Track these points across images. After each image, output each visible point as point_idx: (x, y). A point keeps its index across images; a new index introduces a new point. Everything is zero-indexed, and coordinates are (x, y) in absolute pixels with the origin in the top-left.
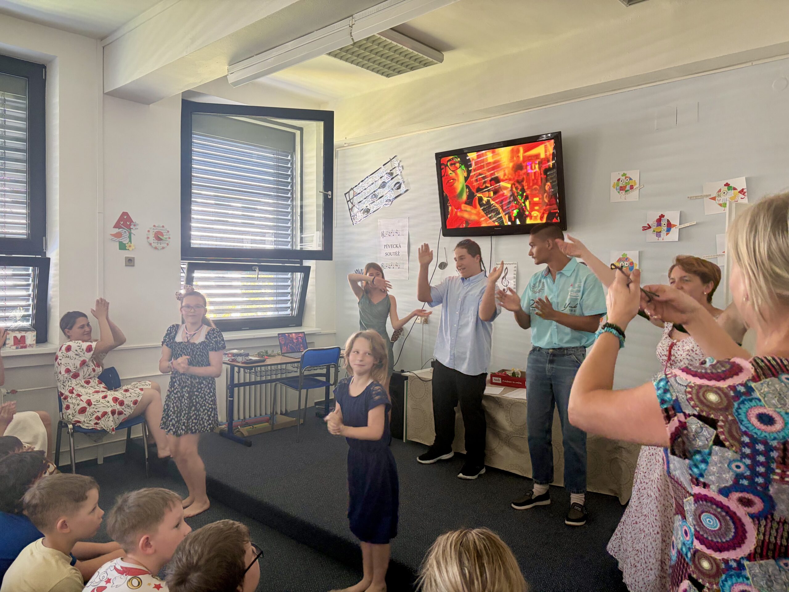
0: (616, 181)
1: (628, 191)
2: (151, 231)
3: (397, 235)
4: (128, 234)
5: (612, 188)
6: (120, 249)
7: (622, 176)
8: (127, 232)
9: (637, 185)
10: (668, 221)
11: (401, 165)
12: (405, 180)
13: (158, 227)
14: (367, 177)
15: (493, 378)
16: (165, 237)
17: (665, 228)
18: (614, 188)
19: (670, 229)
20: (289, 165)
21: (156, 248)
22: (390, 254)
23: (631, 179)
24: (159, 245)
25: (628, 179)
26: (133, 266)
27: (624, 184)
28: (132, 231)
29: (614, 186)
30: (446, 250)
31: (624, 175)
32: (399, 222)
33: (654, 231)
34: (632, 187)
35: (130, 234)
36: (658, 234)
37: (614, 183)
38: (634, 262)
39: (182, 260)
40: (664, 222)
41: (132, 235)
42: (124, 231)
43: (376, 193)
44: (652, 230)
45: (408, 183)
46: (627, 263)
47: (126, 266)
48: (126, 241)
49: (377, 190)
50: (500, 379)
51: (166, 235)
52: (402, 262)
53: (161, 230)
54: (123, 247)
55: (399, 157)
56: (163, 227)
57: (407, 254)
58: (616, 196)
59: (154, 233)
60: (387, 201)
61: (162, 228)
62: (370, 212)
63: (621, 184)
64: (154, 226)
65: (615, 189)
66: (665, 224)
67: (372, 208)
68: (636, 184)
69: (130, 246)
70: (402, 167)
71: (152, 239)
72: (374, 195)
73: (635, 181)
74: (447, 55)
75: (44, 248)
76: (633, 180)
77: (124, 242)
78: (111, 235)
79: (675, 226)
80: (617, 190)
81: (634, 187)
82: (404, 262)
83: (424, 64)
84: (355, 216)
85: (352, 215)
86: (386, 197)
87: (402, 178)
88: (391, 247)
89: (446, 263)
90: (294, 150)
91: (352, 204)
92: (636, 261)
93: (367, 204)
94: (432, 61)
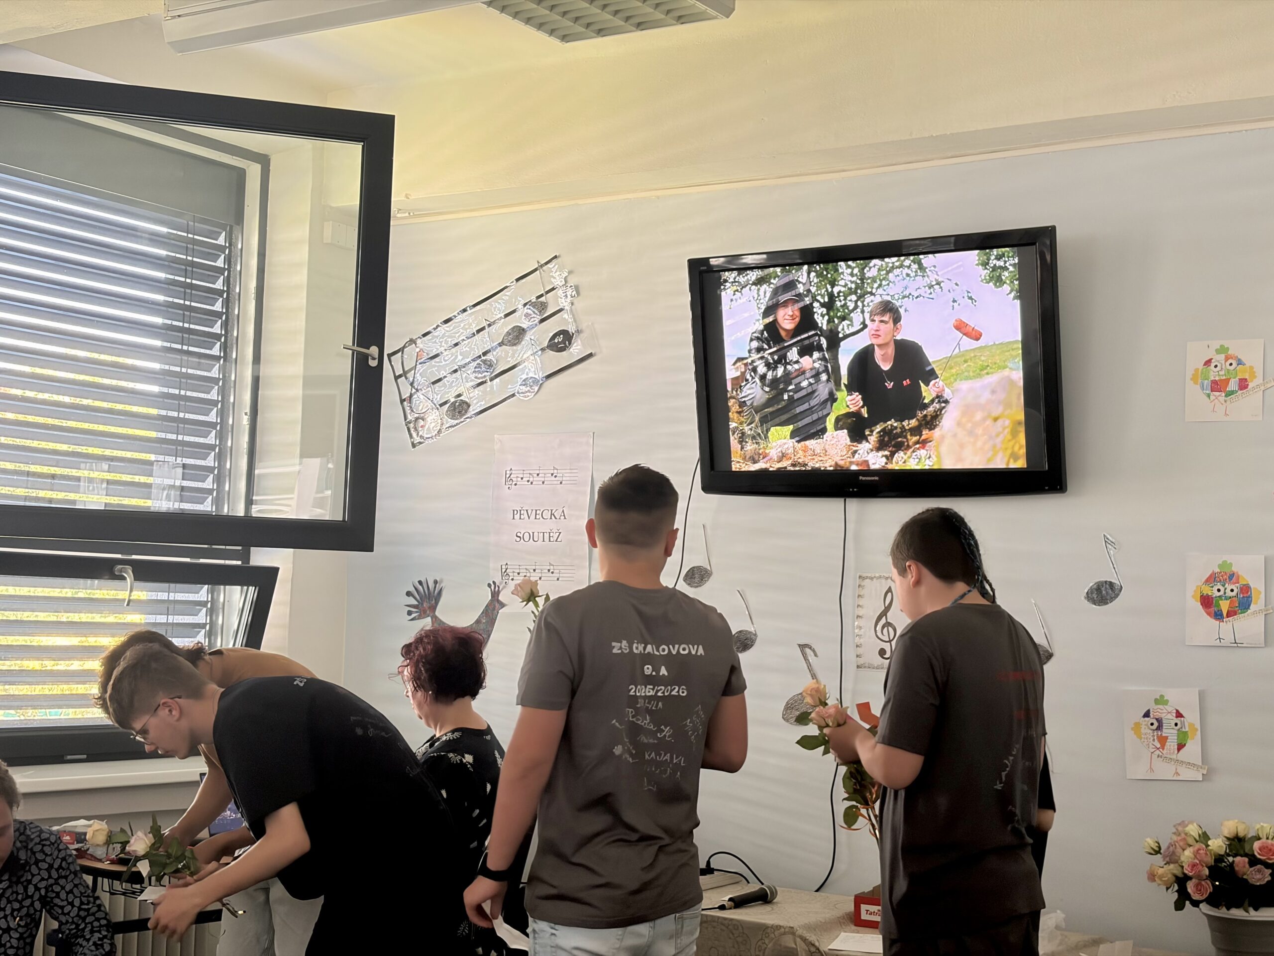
3: (555, 480)
11: (572, 281)
12: (583, 326)
14: (465, 310)
22: (532, 537)
30: (710, 534)
32: (561, 445)
45: (594, 336)
49: (494, 350)
52: (568, 561)
55: (567, 262)
58: (1202, 406)
60: (525, 383)
62: (472, 411)
65: (1199, 386)
67: (477, 399)
68: (1253, 375)
70: (577, 288)
72: (484, 362)
81: (1251, 385)
82: (574, 562)
83: (680, 17)
84: (421, 423)
85: (410, 418)
86: (523, 370)
87: (575, 321)
88: (533, 517)
89: (706, 570)
90: (239, 217)
91: (412, 384)
92: (1257, 585)
93: (461, 390)
94: (705, 12)
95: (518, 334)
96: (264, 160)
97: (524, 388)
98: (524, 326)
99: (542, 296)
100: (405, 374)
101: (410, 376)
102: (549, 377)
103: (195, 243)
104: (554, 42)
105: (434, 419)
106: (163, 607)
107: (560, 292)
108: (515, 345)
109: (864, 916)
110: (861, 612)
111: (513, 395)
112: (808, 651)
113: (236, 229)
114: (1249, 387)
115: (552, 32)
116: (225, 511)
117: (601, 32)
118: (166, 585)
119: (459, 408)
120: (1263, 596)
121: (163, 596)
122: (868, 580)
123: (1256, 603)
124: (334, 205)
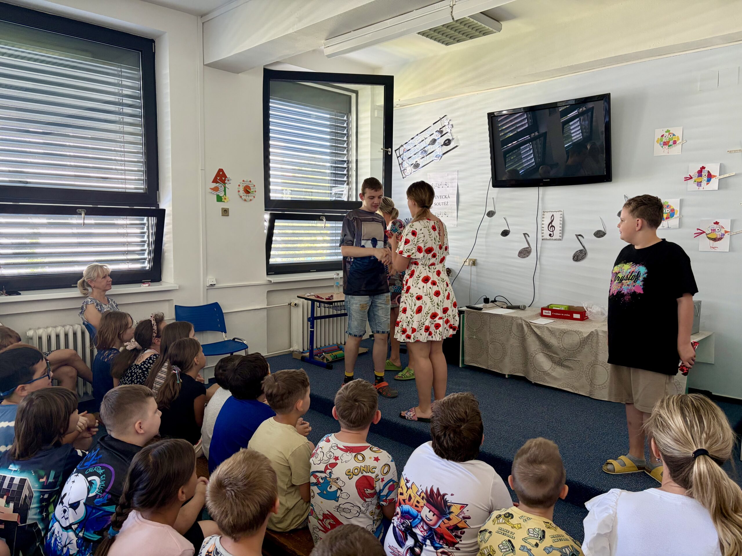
0: (660, 137)
1: (671, 145)
2: (241, 185)
3: (446, 186)
4: (223, 188)
5: (655, 143)
6: (217, 201)
7: (666, 132)
8: (222, 186)
9: (680, 141)
10: (709, 172)
11: (451, 123)
12: (454, 137)
13: (246, 181)
14: (418, 135)
15: (544, 311)
16: (252, 190)
17: (706, 179)
18: (658, 143)
19: (711, 179)
20: (345, 125)
21: (245, 200)
22: (439, 204)
23: (674, 135)
24: (247, 197)
25: (672, 135)
26: (228, 215)
27: (668, 140)
28: (226, 185)
29: (657, 142)
30: (495, 200)
31: (668, 131)
32: (448, 175)
33: (695, 181)
34: (675, 143)
35: (225, 187)
36: (699, 184)
37: (658, 139)
38: (675, 209)
39: (265, 211)
40: (705, 173)
41: (226, 189)
42: (220, 185)
43: (425, 149)
44: (693, 180)
45: (458, 140)
46: (668, 210)
47: (222, 215)
48: (222, 194)
49: (427, 146)
50: (550, 312)
51: (253, 189)
52: (450, 211)
53: (249, 184)
54: (219, 199)
55: (449, 117)
56: (250, 181)
57: (456, 204)
58: (660, 151)
59: (243, 187)
60: (436, 157)
61: (249, 183)
62: (421, 166)
63: (664, 140)
64: (244, 181)
66: (705, 175)
67: (422, 162)
68: (678, 139)
69: (225, 199)
70: (452, 125)
71: (242, 192)
72: (424, 150)
73: (678, 136)
74: (505, 25)
75: (158, 201)
76: (677, 136)
77: (220, 195)
78: (211, 189)
79: (715, 176)
80: (660, 144)
81: (677, 142)
82: (452, 211)
83: (484, 33)
84: (405, 171)
85: (402, 169)
86: (436, 152)
87: (452, 135)
88: (439, 198)
89: (494, 212)
90: (350, 111)
91: (402, 159)
92: (677, 208)
93: (417, 160)
94: (492, 31)
95: (434, 141)
96: (356, 92)
97: (436, 158)
98: (436, 138)
99: (441, 128)
100: (400, 156)
101: (402, 156)
102: (444, 154)
103: (337, 119)
104: (443, 46)
105: (409, 169)
106: (334, 228)
107: (447, 127)
108: (433, 144)
109: (544, 314)
110: (543, 223)
111: (433, 160)
112: (526, 235)
113: (349, 114)
114: (677, 143)
115: (443, 43)
116: (350, 200)
117: (458, 41)
118: (334, 222)
119: (416, 166)
120: (679, 212)
121: (334, 225)
122: (546, 213)
123: (676, 214)
124: (378, 105)
